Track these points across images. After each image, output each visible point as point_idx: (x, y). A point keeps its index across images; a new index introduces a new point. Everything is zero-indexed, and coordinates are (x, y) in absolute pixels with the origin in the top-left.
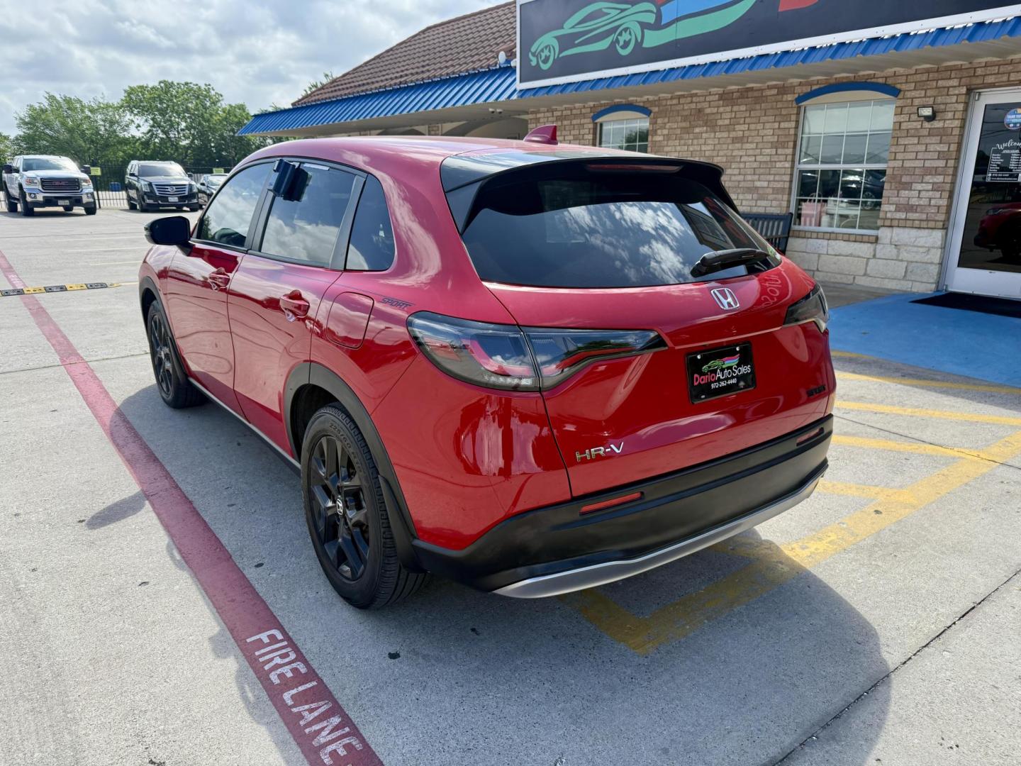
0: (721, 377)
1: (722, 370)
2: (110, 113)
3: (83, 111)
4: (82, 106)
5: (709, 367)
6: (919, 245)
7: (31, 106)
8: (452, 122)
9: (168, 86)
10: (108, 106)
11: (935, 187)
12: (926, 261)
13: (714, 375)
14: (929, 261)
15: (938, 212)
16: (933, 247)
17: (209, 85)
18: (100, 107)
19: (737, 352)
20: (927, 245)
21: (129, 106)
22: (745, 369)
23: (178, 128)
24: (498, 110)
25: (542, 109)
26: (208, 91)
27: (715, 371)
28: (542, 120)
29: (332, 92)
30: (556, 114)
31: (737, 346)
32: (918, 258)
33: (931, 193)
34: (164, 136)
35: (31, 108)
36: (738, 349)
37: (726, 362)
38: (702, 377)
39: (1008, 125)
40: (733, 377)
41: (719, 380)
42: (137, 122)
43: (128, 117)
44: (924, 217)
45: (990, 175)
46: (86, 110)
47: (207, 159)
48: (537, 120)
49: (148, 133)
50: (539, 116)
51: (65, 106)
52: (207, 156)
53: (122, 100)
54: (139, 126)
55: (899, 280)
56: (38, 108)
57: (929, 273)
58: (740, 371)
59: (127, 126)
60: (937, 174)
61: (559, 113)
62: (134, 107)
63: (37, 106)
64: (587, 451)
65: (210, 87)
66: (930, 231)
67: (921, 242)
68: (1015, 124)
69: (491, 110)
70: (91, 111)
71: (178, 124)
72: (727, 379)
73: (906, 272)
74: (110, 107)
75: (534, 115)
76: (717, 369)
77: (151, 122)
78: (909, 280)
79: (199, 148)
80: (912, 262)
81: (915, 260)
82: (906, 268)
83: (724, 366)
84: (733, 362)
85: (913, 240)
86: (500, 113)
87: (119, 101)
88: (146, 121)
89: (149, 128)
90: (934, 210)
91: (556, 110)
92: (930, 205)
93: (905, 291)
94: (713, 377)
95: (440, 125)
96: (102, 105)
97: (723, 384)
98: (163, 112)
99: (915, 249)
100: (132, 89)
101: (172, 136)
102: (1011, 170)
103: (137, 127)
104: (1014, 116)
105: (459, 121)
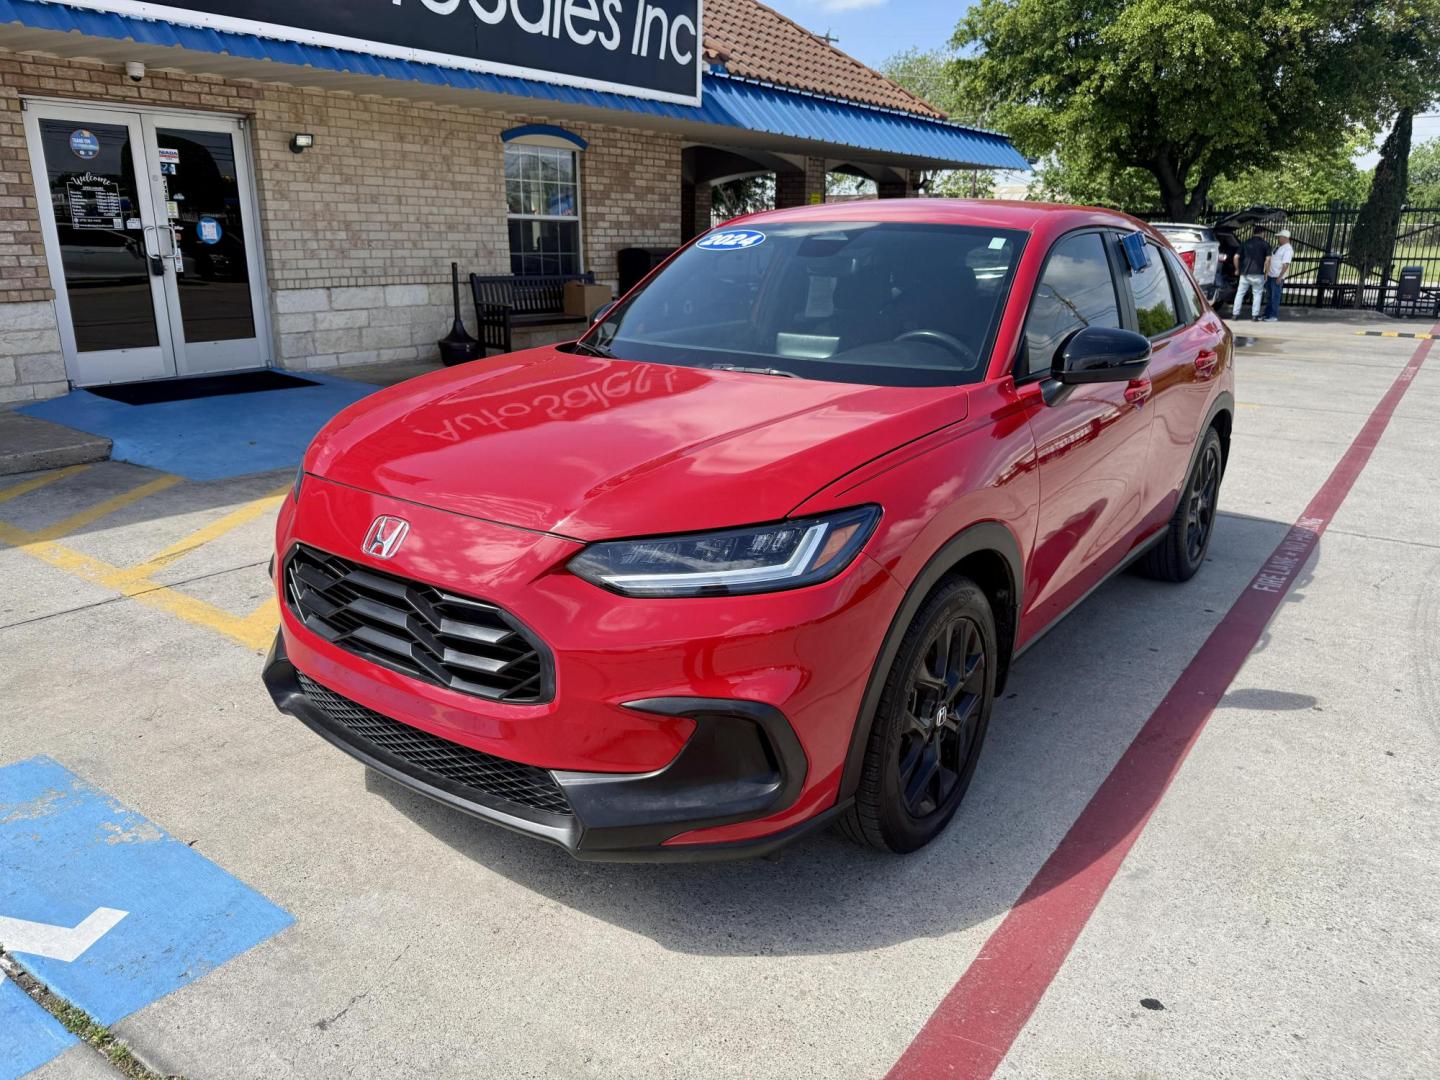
6: (23, 327)
11: (20, 238)
12: (41, 350)
14: (46, 350)
15: (37, 276)
16: (45, 329)
20: (36, 327)
32: (27, 348)
33: (15, 247)
39: (78, 151)
44: (18, 284)
45: (76, 220)
55: (10, 386)
57: (52, 367)
60: (14, 219)
66: (35, 305)
67: (25, 323)
68: (86, 151)
73: (17, 372)
78: (25, 384)
80: (21, 355)
81: (24, 352)
82: (15, 365)
85: (12, 321)
90: (30, 273)
92: (20, 266)
93: (26, 402)
99: (20, 335)
102: (101, 214)
104: (81, 141)
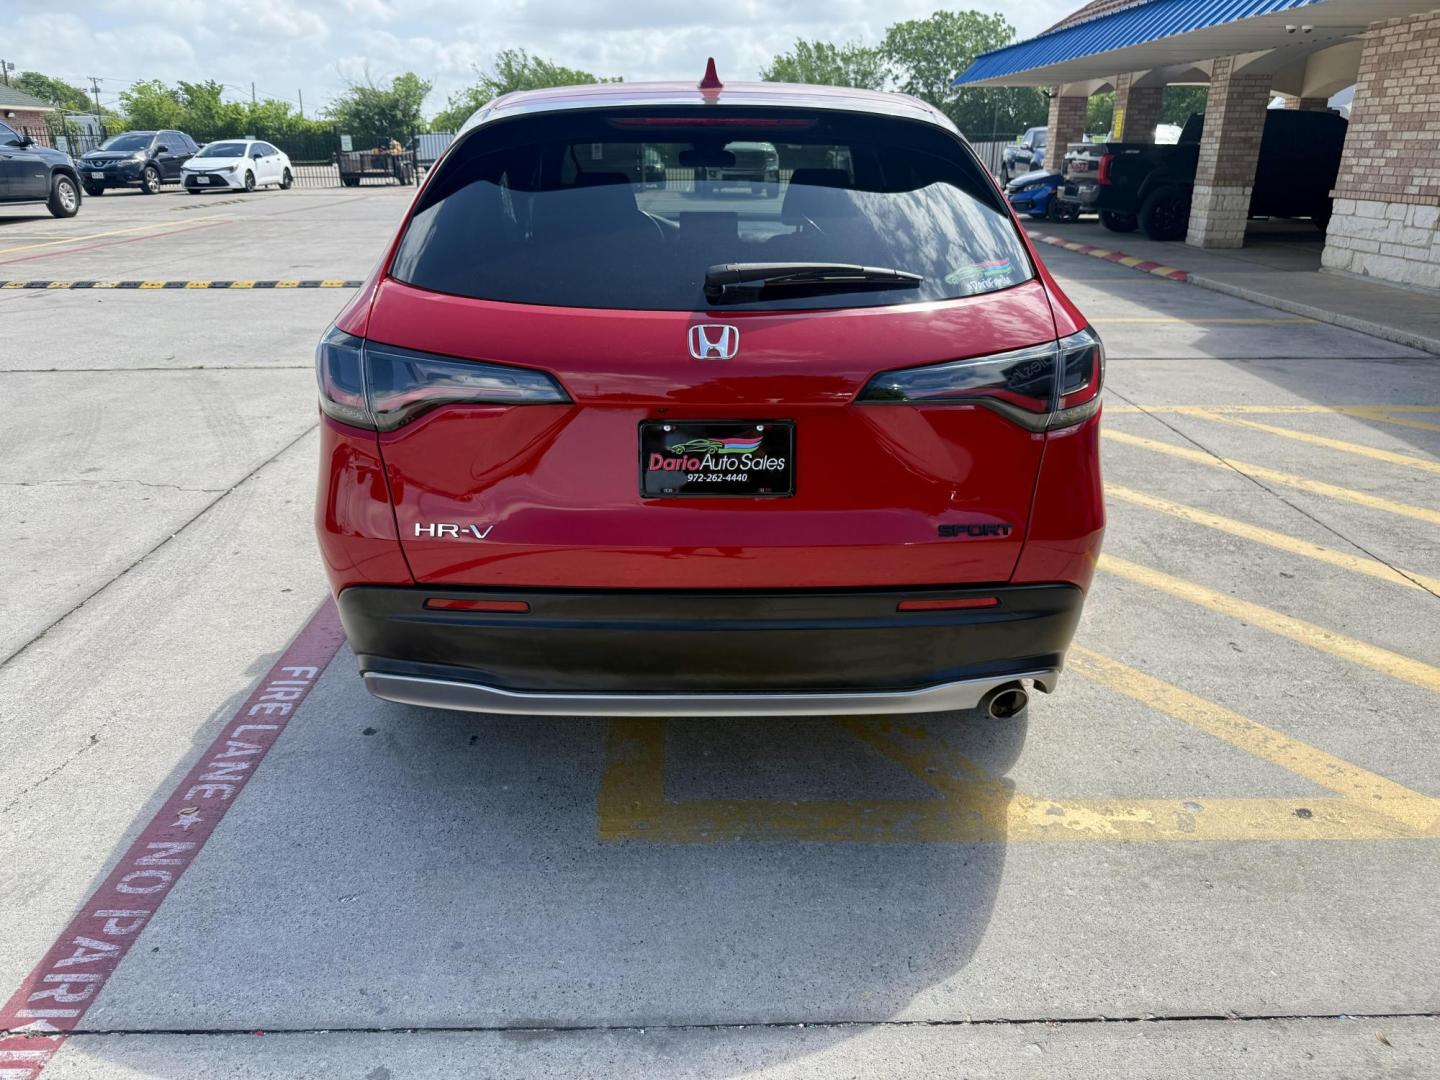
0: (712, 467)
1: (717, 457)
2: (865, 62)
3: (834, 61)
4: (834, 53)
5: (688, 447)
7: (779, 57)
8: (1251, 51)
9: (945, 16)
10: (863, 53)
13: (696, 460)
17: (1001, 15)
18: (854, 55)
19: (758, 434)
21: (889, 51)
22: (772, 463)
23: (945, 80)
24: (1305, 27)
25: (1392, 20)
26: (997, 23)
27: (700, 456)
28: (1387, 41)
29: (1094, 13)
30: (1416, 27)
31: (760, 422)
34: (926, 91)
35: (779, 60)
36: (760, 428)
37: (726, 446)
38: (667, 461)
40: (738, 471)
41: (706, 471)
42: (895, 72)
43: (886, 65)
46: (838, 60)
47: (975, 122)
48: (1381, 40)
49: (907, 86)
50: (1384, 32)
51: (814, 55)
52: (976, 119)
53: (882, 42)
54: (897, 77)
56: (785, 59)
58: (757, 464)
59: (882, 78)
61: (1420, 26)
62: (896, 51)
63: (784, 58)
64: (433, 526)
65: (1001, 19)
69: (1289, 27)
70: (843, 59)
71: (947, 72)
72: (725, 472)
74: (867, 53)
75: (1377, 32)
76: (706, 453)
77: (913, 72)
79: (967, 105)
83: (721, 451)
84: (746, 448)
86: (1308, 31)
87: (879, 45)
88: (908, 70)
89: (909, 80)
91: (1417, 20)
94: (693, 464)
95: (1232, 58)
96: (857, 52)
97: (713, 478)
98: (928, 56)
100: (899, 27)
101: (935, 89)
103: (894, 79)
105: (1262, 50)
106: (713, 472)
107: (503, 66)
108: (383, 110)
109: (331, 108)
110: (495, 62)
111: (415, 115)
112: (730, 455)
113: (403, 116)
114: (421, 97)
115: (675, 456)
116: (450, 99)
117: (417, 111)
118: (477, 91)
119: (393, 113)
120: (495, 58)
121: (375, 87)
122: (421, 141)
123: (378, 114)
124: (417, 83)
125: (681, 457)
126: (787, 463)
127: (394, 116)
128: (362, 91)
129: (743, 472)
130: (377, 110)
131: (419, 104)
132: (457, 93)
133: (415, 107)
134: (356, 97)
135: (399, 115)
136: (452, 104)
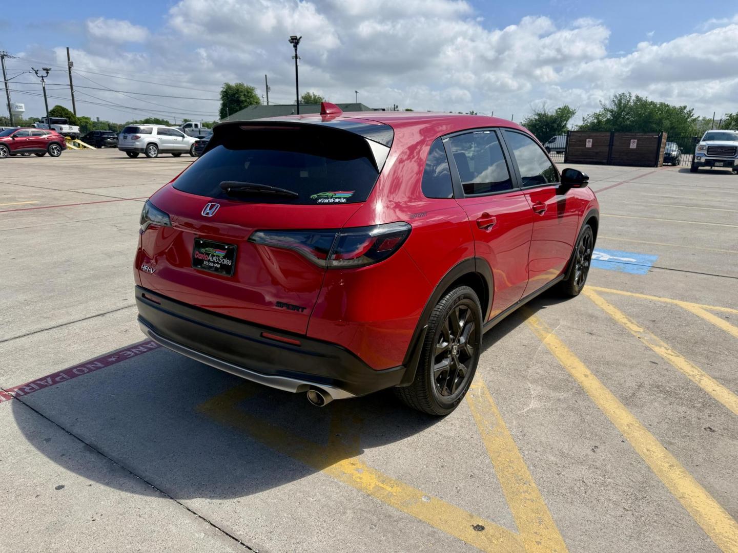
0: (211, 260)
1: (213, 256)
5: (206, 250)
13: (207, 256)
19: (225, 249)
22: (227, 262)
27: (208, 254)
31: (227, 244)
36: (227, 247)
37: (216, 252)
38: (200, 254)
40: (218, 263)
41: (209, 261)
58: (223, 261)
72: (214, 263)
76: (210, 254)
83: (215, 254)
84: (222, 254)
94: (206, 257)
97: (211, 264)
106: (211, 262)
107: (616, 102)
108: (548, 124)
109: (523, 122)
110: (612, 99)
111: (564, 126)
112: (217, 256)
113: (558, 126)
114: (569, 118)
115: (202, 253)
116: (583, 118)
117: (566, 124)
118: (599, 114)
119: (553, 125)
120: (612, 97)
121: (547, 113)
122: (557, 138)
123: (546, 125)
124: (569, 110)
125: (203, 254)
126: (232, 263)
127: (553, 127)
128: (539, 115)
129: (219, 264)
130: (545, 124)
131: (567, 121)
132: (588, 115)
133: (565, 122)
134: (537, 117)
135: (555, 125)
136: (584, 121)
